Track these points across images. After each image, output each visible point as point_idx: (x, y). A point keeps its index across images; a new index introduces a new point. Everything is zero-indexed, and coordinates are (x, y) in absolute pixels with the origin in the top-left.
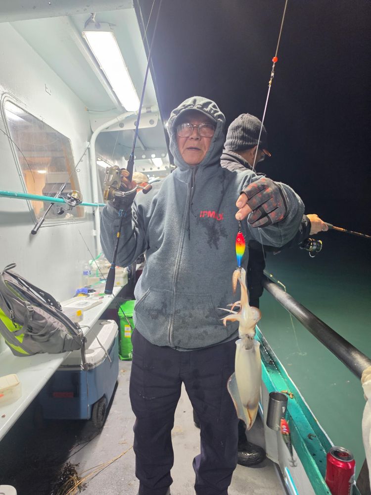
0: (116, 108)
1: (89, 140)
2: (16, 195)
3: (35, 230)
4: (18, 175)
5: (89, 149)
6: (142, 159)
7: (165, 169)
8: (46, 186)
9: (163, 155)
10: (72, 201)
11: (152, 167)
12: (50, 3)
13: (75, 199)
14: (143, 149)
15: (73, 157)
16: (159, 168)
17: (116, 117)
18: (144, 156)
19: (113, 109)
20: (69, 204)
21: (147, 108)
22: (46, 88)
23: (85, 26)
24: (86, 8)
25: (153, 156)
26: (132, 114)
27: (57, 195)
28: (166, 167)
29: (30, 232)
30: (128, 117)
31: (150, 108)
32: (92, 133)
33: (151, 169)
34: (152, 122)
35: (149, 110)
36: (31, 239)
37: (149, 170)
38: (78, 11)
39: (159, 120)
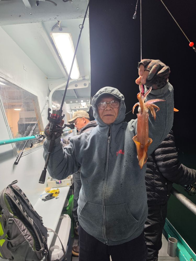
0: (64, 77)
1: (48, 96)
2: (5, 143)
3: (17, 162)
4: (6, 126)
5: (48, 101)
6: (76, 103)
7: (87, 107)
8: (20, 120)
9: (88, 100)
10: (41, 137)
11: (80, 106)
12: (31, 13)
13: (42, 136)
14: (76, 97)
15: (39, 107)
16: (84, 107)
17: (65, 82)
18: (77, 101)
19: (62, 78)
20: (39, 139)
21: (83, 77)
22: (24, 67)
23: (52, 30)
24: (57, 17)
25: (82, 101)
26: (74, 80)
27: (31, 134)
28: (88, 106)
29: (14, 163)
30: (71, 82)
31: (84, 77)
32: (50, 91)
33: (79, 107)
34: (85, 85)
35: (84, 78)
36: (14, 168)
37: (79, 108)
38: (50, 19)
39: (89, 83)
